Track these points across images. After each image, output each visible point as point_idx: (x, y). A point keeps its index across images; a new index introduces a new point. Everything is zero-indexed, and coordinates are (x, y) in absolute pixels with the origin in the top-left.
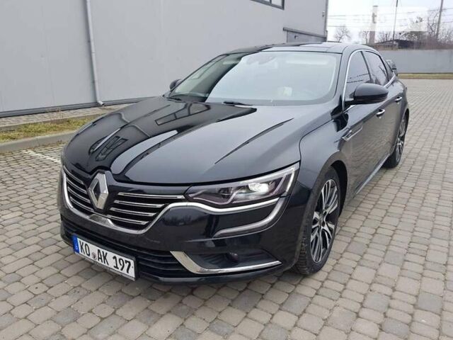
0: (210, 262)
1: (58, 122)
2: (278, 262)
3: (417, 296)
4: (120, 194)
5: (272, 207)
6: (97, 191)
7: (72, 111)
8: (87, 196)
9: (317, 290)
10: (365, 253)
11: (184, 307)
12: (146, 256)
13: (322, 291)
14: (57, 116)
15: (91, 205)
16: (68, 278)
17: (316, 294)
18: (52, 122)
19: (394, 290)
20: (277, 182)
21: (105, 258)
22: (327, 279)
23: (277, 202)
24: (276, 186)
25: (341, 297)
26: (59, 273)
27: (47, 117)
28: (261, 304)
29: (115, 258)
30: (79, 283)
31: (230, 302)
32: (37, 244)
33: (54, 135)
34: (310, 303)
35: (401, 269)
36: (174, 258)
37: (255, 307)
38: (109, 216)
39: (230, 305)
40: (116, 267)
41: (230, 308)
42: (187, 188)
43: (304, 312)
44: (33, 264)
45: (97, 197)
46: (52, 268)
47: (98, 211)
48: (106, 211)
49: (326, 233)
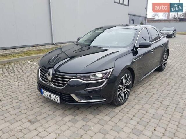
0: (83, 98)
1: (38, 50)
2: (105, 100)
3: (154, 115)
4: (56, 76)
5: (103, 82)
6: (49, 74)
7: (44, 46)
8: (46, 76)
9: (120, 111)
10: (140, 100)
11: (75, 113)
12: (63, 95)
13: (121, 111)
14: (38, 48)
15: (47, 79)
16: (39, 103)
17: (119, 112)
18: (36, 50)
19: (147, 112)
20: (105, 74)
21: (51, 96)
22: (125, 108)
23: (105, 80)
24: (105, 75)
25: (128, 113)
26: (36, 101)
27: (34, 48)
28: (100, 114)
29: (54, 96)
30: (43, 104)
31: (90, 112)
32: (30, 92)
33: (37, 55)
34: (117, 114)
35: (152, 106)
36: (71, 97)
37: (98, 114)
38: (52, 83)
39: (90, 113)
40: (54, 99)
41: (90, 114)
42: (76, 74)
43: (114, 117)
44: (28, 98)
45: (49, 77)
46: (34, 100)
47: (49, 81)
48: (51, 81)
49: (125, 92)
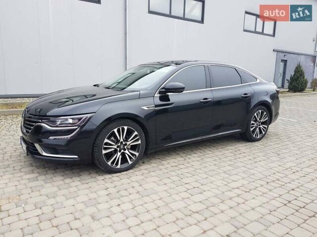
0: (49, 151)
2: (77, 157)
3: (146, 190)
4: (26, 118)
5: (74, 130)
10: (154, 172)
11: (45, 173)
13: (107, 179)
17: (103, 180)
19: (140, 185)
23: (77, 129)
24: (79, 121)
25: (111, 183)
26: (20, 155)
30: (22, 159)
34: (94, 182)
35: (160, 180)
36: (35, 147)
37: (71, 178)
39: (62, 176)
43: (87, 183)
49: (126, 155)
